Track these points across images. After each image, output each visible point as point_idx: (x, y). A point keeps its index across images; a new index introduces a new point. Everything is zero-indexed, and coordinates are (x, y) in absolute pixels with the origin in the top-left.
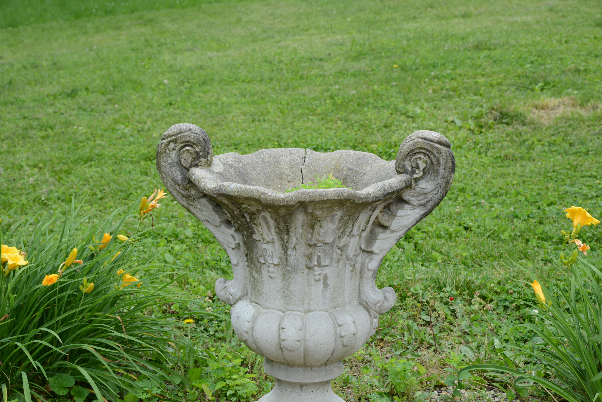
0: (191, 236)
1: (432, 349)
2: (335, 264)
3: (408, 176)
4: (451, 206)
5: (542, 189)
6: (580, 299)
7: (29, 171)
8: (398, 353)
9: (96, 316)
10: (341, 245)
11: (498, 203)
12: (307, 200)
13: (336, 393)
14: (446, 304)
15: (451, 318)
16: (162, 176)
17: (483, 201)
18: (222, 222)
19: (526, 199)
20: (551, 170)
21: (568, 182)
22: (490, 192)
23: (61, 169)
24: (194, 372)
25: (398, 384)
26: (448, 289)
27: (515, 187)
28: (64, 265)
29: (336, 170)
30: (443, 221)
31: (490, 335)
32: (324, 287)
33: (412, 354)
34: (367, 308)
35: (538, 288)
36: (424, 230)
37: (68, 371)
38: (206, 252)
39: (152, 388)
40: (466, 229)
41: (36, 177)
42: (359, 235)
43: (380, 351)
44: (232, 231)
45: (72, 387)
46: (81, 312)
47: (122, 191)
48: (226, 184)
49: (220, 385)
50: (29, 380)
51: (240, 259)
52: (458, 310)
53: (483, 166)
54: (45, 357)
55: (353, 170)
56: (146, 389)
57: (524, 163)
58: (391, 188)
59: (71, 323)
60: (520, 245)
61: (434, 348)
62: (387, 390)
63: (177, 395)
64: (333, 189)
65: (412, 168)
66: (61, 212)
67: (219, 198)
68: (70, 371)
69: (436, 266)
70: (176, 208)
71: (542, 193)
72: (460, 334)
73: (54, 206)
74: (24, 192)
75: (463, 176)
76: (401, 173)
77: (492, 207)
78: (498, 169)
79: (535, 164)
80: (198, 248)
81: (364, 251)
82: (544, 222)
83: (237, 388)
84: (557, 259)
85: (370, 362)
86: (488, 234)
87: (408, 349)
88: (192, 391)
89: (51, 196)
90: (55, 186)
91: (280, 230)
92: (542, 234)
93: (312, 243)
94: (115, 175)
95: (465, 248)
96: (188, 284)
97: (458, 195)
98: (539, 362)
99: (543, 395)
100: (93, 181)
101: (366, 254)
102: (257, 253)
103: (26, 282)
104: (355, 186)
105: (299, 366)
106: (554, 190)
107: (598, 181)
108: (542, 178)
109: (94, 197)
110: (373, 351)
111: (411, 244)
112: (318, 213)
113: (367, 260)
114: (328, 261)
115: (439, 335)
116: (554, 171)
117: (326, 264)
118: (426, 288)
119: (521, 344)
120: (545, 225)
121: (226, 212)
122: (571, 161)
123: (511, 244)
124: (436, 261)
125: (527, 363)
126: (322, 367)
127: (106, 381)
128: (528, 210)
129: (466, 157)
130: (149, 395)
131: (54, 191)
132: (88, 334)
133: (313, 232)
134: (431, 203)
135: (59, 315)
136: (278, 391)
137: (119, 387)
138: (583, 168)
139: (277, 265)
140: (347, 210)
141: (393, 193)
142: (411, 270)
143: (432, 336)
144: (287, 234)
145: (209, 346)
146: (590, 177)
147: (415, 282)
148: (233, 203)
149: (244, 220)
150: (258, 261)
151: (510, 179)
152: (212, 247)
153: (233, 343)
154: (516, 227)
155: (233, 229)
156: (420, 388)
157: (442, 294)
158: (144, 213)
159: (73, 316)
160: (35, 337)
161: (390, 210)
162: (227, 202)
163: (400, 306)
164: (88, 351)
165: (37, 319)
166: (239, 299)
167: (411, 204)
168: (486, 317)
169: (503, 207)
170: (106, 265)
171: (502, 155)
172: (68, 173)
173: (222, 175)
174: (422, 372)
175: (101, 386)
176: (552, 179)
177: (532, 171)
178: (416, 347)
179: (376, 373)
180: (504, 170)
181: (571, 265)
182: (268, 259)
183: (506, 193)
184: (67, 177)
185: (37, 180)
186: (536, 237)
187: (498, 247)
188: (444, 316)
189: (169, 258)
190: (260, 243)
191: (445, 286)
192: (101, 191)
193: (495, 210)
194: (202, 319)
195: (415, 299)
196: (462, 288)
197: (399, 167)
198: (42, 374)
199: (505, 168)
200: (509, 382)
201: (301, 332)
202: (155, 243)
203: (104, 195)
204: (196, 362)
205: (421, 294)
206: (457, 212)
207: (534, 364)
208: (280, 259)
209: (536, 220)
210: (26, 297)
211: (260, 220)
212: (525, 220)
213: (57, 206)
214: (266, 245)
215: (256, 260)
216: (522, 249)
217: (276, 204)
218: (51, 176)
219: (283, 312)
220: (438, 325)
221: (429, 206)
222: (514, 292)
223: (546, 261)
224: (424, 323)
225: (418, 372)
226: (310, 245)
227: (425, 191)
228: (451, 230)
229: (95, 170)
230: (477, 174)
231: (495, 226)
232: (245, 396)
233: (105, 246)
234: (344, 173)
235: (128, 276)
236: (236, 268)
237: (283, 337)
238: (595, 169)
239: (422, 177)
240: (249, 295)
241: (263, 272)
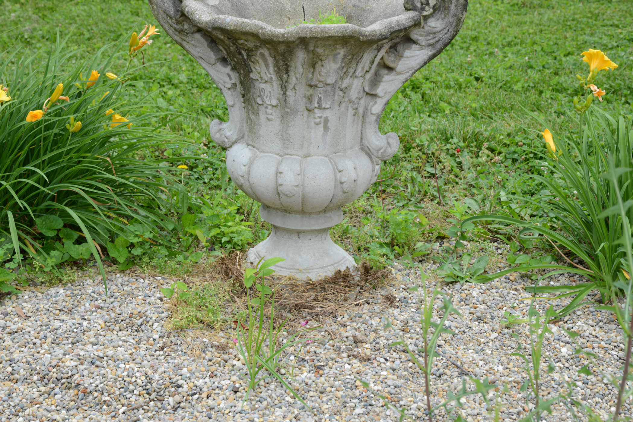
0: (185, 80)
1: (436, 202)
2: (337, 107)
3: (417, 13)
4: (462, 55)
5: (559, 39)
6: (592, 152)
7: (10, 7)
8: (401, 204)
9: (84, 157)
10: (343, 86)
11: (513, 53)
12: (308, 37)
13: (335, 242)
14: (452, 156)
15: (457, 170)
16: (153, 7)
17: (496, 50)
18: (218, 59)
19: (542, 49)
20: (571, 19)
21: (588, 31)
22: (504, 41)
23: (45, 6)
24: (188, 218)
25: (399, 234)
26: (455, 140)
27: (531, 36)
28: (49, 101)
29: (340, 6)
30: (453, 71)
31: (497, 187)
32: (324, 130)
33: (415, 206)
34: (369, 155)
35: (548, 137)
36: (432, 80)
37: (56, 213)
38: (201, 98)
39: (144, 232)
40: (477, 79)
41: (18, 13)
42: (363, 76)
43: (381, 203)
44: (228, 69)
45: (60, 229)
46: (68, 152)
47: (111, 32)
48: (222, 16)
49: (214, 232)
50: (15, 221)
51: (237, 100)
52: (464, 163)
53: (499, 14)
54: (32, 197)
55: (358, 7)
56: (138, 233)
57: (542, 11)
58: (398, 25)
59: (58, 163)
60: (534, 97)
61: (438, 200)
62: (388, 241)
63: (170, 241)
64: (336, 25)
65: (422, 4)
66: (46, 52)
67: (214, 33)
68: (58, 213)
69: (443, 117)
70: (170, 51)
71: (560, 43)
72: (465, 186)
73: (38, 45)
74: (5, 28)
75: (476, 24)
76: (410, 10)
77: (505, 57)
78: (515, 17)
79: (554, 12)
80: (192, 93)
81: (367, 94)
82: (560, 73)
83: (231, 235)
84: (571, 111)
85: (371, 213)
86: (499, 85)
87: (410, 200)
88: (186, 238)
89: (35, 34)
90: (38, 24)
91: (279, 68)
92: (556, 85)
93: (312, 84)
94: (104, 14)
95: (475, 99)
96: (182, 130)
97: (470, 44)
98: (545, 215)
99: (548, 247)
100: (80, 20)
101: (369, 98)
102: (254, 93)
103: (10, 119)
104: (360, 23)
105: (297, 212)
106: (573, 40)
107: (620, 31)
108: (561, 27)
109: (82, 37)
110: (375, 202)
111: (419, 94)
112: (320, 51)
113: (371, 104)
114: (329, 103)
115: (443, 187)
116: (573, 20)
117: (327, 106)
118: (432, 139)
119: (528, 197)
120: (560, 76)
121: (221, 48)
122: (592, 9)
123: (523, 95)
124: (444, 111)
125: (532, 216)
126: (321, 214)
127: (96, 224)
128: (543, 61)
129: (480, 4)
130: (141, 239)
131: (38, 29)
132: (76, 175)
133: (314, 72)
134: (440, 43)
135: (45, 154)
136: (275, 238)
137: (109, 231)
138: (605, 17)
139: (275, 106)
140: (351, 48)
141: (400, 31)
142: (417, 121)
143: (436, 189)
144: (287, 73)
145: (204, 194)
146: (611, 26)
147: (421, 132)
148: (229, 38)
149: (240, 57)
150: (255, 102)
151: (527, 28)
152: (207, 93)
153: (229, 191)
154: (530, 78)
155: (229, 67)
156: (421, 239)
157: (448, 146)
158: (135, 50)
159: (60, 156)
160: (21, 176)
161: (396, 50)
162: (222, 37)
163: (405, 158)
164: (77, 193)
165: (22, 158)
166: (235, 142)
167: (419, 44)
168: (493, 169)
169: (517, 57)
170: (95, 104)
171: (520, 2)
172: (52, 10)
173: (217, 8)
174: (424, 223)
175: (91, 229)
176: (570, 28)
177: (550, 20)
178: (420, 199)
179: (377, 224)
180: (521, 18)
181: (585, 111)
182: (266, 100)
183: (522, 43)
184: (52, 15)
185: (19, 17)
186: (551, 88)
187: (510, 99)
188: (449, 168)
189: (161, 102)
190: (258, 82)
191: (452, 138)
192: (88, 31)
193: (509, 60)
194: (197, 166)
195: (420, 150)
196: (469, 140)
197: (407, 3)
198: (28, 215)
199: (522, 16)
200: (513, 234)
201: (299, 177)
202: (147, 87)
203: (91, 35)
204: (190, 209)
205: (426, 146)
206: (469, 61)
207: (540, 217)
208: (279, 100)
209: (552, 70)
210: (9, 134)
211: (258, 58)
212: (540, 71)
213: (41, 45)
214: (264, 85)
215: (253, 101)
216: (535, 101)
217: (275, 39)
218: (34, 13)
219: (281, 156)
220: (443, 177)
221: (438, 46)
222: (524, 144)
223: (559, 114)
224: (428, 175)
225: (420, 223)
226: (311, 86)
227: (435, 30)
228: (461, 80)
229: (82, 8)
230: (491, 22)
231: (507, 76)
232: (240, 243)
233: (93, 84)
234: (349, 10)
235: (118, 117)
236: (232, 109)
237: (280, 182)
238: (617, 17)
239: (431, 15)
240: (246, 138)
241: (260, 114)
